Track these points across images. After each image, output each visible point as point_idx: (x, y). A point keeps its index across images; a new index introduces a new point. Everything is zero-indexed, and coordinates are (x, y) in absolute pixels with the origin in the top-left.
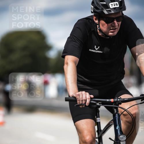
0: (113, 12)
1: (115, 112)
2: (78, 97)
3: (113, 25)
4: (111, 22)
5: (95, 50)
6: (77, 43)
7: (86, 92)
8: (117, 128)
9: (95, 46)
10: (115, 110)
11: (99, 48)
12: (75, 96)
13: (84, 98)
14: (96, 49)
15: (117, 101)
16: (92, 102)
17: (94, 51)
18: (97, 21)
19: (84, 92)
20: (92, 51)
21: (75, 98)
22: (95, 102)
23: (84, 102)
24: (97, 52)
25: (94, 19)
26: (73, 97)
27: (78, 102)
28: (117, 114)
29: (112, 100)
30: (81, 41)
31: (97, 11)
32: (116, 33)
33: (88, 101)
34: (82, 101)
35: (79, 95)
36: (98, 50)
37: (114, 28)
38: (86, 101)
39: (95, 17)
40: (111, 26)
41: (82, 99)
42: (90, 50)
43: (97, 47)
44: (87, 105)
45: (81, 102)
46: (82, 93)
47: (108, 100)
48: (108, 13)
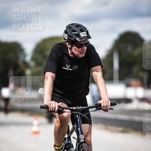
0: (83, 40)
1: (78, 117)
2: (49, 106)
3: (83, 49)
4: (81, 47)
5: (66, 67)
6: (54, 62)
7: (55, 101)
8: (79, 129)
9: (67, 65)
10: (77, 115)
11: (69, 66)
12: (47, 104)
13: (54, 107)
14: (68, 67)
15: (78, 109)
16: (60, 109)
17: (66, 69)
18: (69, 46)
19: (54, 102)
20: (65, 68)
21: (48, 106)
22: (62, 109)
23: (54, 109)
24: (68, 69)
25: (67, 45)
26: (46, 105)
27: (49, 109)
28: (79, 119)
29: (74, 108)
30: (56, 61)
31: (70, 38)
32: (84, 55)
33: (57, 109)
34: (53, 108)
35: (50, 104)
36: (69, 68)
37: (83, 51)
38: (55, 108)
39: (68, 43)
40: (81, 50)
41: (52, 107)
42: (63, 68)
43: (68, 66)
44: (56, 111)
45: (51, 109)
46: (52, 103)
47: (71, 108)
48: (80, 41)
